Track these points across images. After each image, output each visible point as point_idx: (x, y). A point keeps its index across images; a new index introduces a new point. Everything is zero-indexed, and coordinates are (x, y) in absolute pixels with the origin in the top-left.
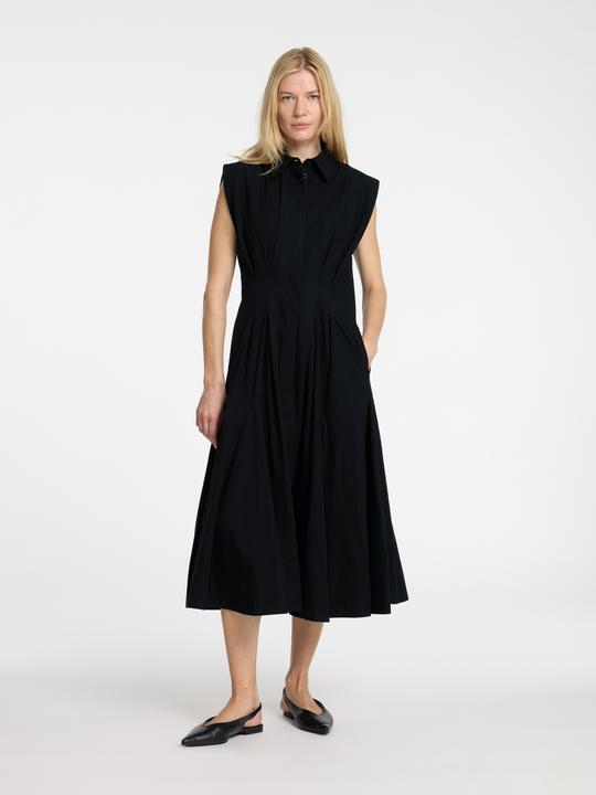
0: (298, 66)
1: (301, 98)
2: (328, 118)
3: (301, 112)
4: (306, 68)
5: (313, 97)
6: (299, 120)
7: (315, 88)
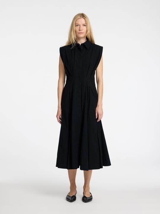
0: (81, 17)
1: (81, 25)
2: (89, 32)
3: (81, 29)
4: (82, 17)
5: (84, 25)
6: (81, 31)
7: (85, 23)
